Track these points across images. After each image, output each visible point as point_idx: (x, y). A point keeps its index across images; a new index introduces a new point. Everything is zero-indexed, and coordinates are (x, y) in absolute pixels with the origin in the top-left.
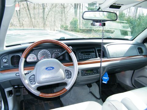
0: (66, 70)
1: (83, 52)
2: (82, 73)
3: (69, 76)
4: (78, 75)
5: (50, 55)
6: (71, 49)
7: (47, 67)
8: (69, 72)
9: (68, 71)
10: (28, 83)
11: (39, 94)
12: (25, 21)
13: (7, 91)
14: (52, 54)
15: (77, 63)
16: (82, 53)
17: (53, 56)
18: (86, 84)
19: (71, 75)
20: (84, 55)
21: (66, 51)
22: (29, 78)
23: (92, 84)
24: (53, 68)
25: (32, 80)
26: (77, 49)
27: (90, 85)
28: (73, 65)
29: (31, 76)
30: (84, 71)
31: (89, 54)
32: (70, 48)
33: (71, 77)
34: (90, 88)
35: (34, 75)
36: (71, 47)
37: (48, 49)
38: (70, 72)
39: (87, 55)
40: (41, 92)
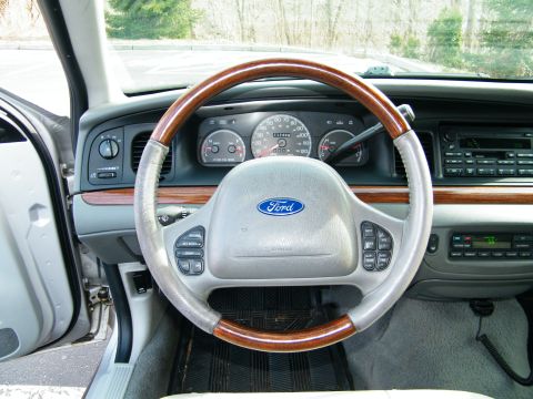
0: (364, 225)
1: (470, 140)
2: (451, 242)
3: (376, 257)
4: (428, 249)
5: (307, 139)
6: (408, 118)
7: (266, 199)
8: (381, 235)
9: (376, 228)
10: (165, 263)
11: (214, 323)
12: (263, 21)
13: (128, 274)
14: (316, 139)
15: (430, 190)
16: (464, 144)
17: (323, 147)
18: (464, 300)
19: (389, 256)
20: (474, 154)
21: (379, 126)
22: (177, 242)
23: (496, 304)
24: (297, 206)
25: (190, 251)
26: (442, 124)
27: (483, 307)
28: (405, 199)
29: (187, 233)
30: (467, 234)
31: (502, 156)
32: (403, 111)
33: (385, 266)
34: (484, 319)
35: (201, 230)
36: (407, 107)
37: (302, 114)
38: (387, 235)
39: (487, 155)
40: (225, 318)
